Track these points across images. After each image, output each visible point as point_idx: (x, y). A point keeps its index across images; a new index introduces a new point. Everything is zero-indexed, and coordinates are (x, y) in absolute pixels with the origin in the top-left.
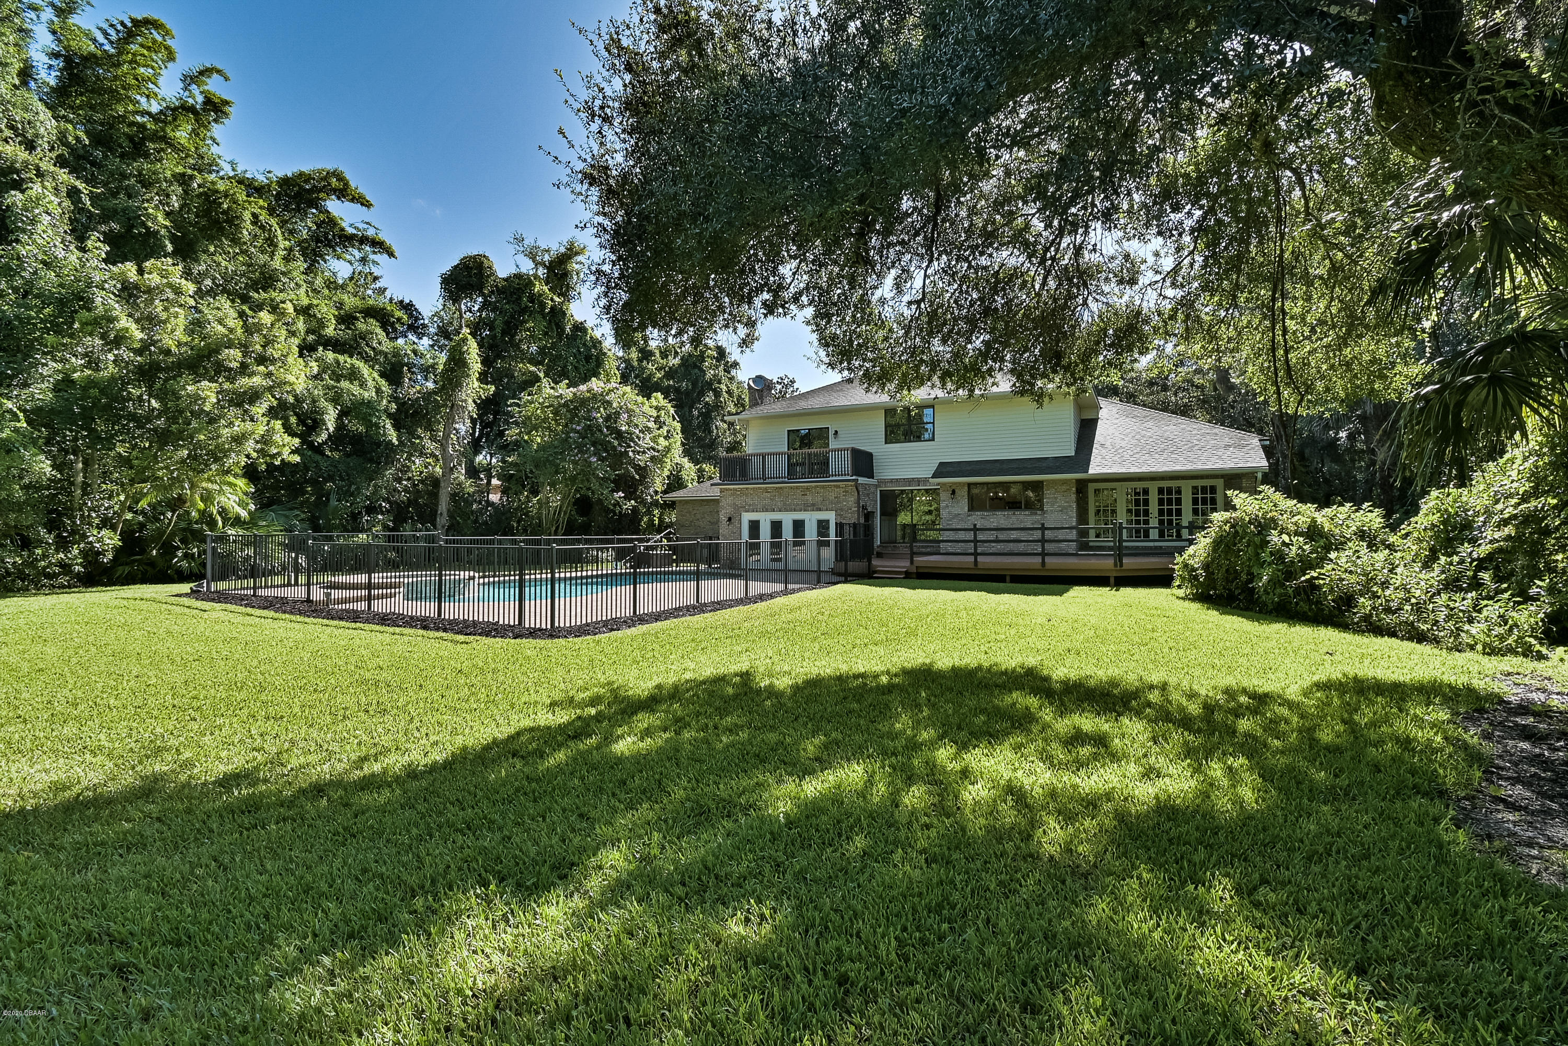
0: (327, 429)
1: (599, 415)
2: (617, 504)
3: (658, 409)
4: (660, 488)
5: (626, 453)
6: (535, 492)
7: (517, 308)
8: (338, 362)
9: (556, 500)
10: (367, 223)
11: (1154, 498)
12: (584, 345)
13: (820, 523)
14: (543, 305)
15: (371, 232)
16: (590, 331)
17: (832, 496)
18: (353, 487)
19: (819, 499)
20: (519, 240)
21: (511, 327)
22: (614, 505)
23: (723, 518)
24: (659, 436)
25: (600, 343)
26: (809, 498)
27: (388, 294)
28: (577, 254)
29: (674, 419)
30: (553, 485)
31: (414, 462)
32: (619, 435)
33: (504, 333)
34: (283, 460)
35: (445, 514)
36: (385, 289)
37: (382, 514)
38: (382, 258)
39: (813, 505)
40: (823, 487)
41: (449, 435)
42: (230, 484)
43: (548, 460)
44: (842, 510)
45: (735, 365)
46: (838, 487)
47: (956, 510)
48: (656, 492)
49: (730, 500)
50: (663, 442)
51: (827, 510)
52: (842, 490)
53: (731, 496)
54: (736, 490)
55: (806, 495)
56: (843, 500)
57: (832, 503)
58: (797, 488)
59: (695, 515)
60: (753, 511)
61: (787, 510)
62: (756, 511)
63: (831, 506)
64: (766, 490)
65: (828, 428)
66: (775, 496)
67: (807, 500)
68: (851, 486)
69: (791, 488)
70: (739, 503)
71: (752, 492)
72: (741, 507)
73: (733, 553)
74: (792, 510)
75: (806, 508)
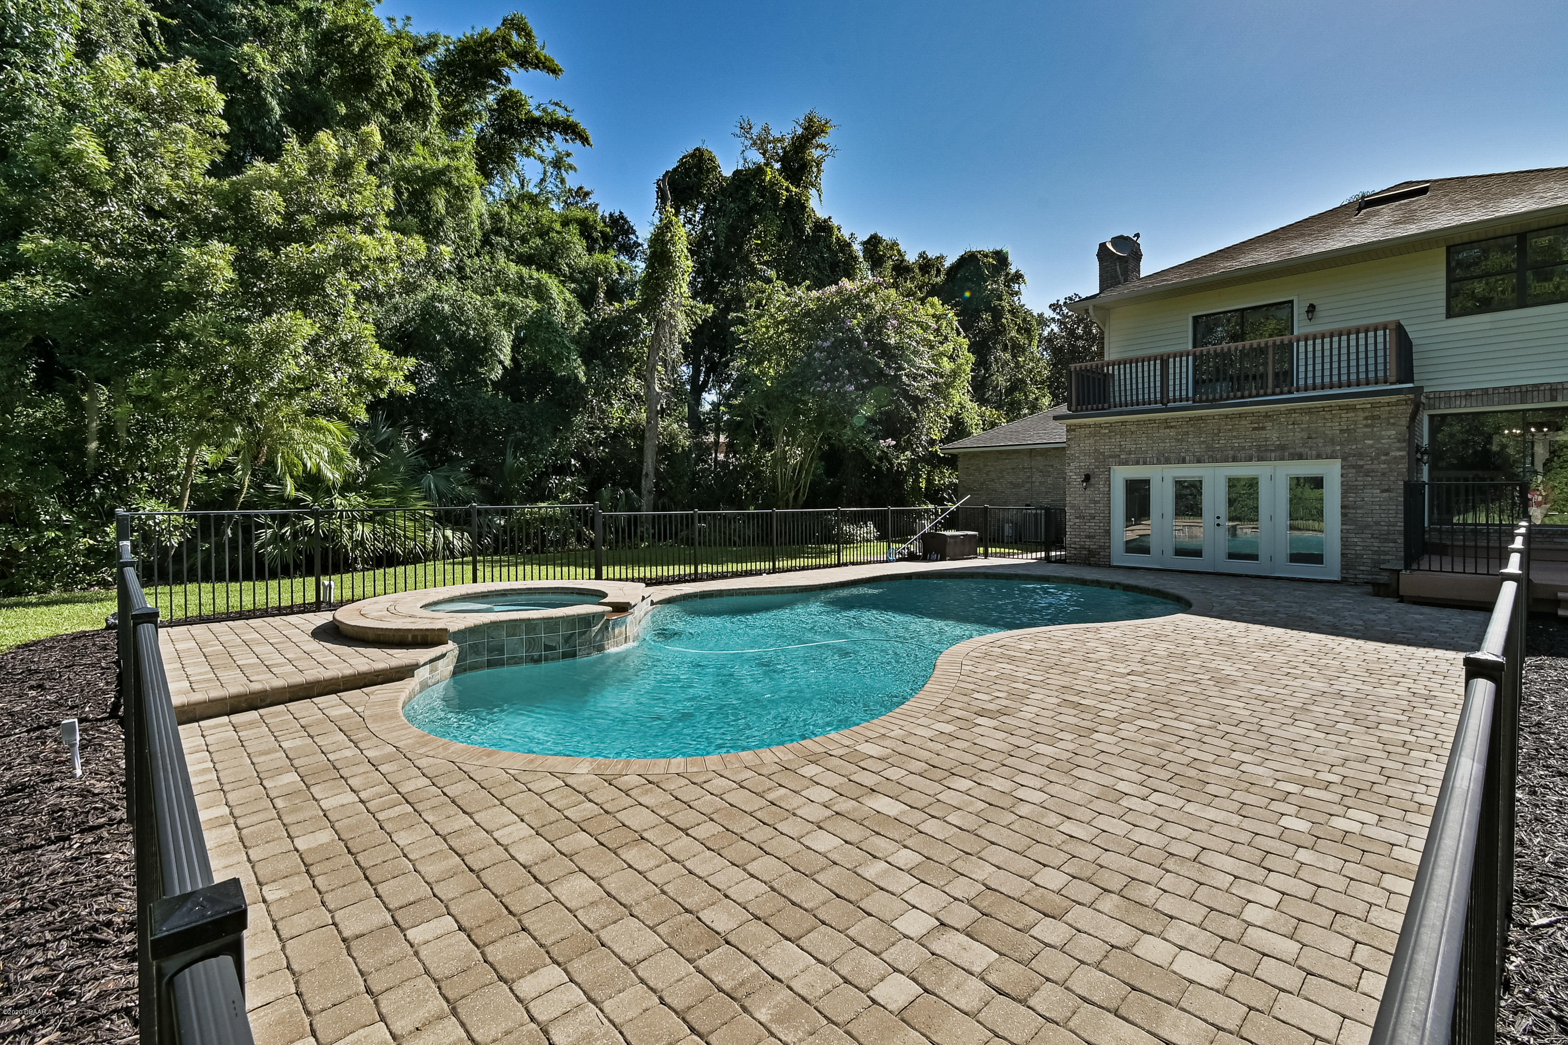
0: (501, 362)
1: (856, 323)
2: (884, 456)
3: (937, 318)
4: (936, 435)
5: (897, 377)
6: (768, 445)
7: (743, 207)
8: (521, 278)
9: (796, 455)
10: (557, 104)
12: (829, 248)
14: (776, 196)
15: (560, 114)
16: (836, 231)
17: (1333, 428)
18: (535, 439)
19: (1299, 435)
20: (746, 129)
21: (736, 235)
22: (880, 459)
23: (1074, 475)
24: (942, 354)
25: (849, 245)
26: (1272, 435)
27: (600, 211)
28: (815, 134)
29: (959, 334)
30: (792, 433)
31: (611, 405)
32: (886, 351)
33: (728, 244)
34: (391, 392)
35: (652, 475)
36: (597, 205)
37: (572, 475)
38: (575, 147)
39: (1282, 448)
40: (1309, 411)
41: (654, 367)
42: (319, 429)
43: (783, 395)
44: (1360, 455)
45: (1018, 277)
46: (1348, 408)
48: (932, 442)
49: (1087, 444)
50: (947, 365)
51: (1319, 457)
52: (1362, 415)
53: (1089, 438)
54: (1100, 426)
55: (1264, 428)
56: (1366, 437)
57: (1333, 442)
58: (1240, 415)
59: (987, 473)
60: (1137, 463)
61: (1214, 460)
62: (1145, 463)
63: (1329, 450)
64: (1166, 424)
65: (1291, 302)
66: (1187, 433)
67: (1266, 439)
68: (1389, 404)
69: (1227, 416)
70: (1105, 448)
71: (1133, 428)
72: (1110, 457)
73: (1094, 537)
74: (1226, 460)
75: (1262, 454)
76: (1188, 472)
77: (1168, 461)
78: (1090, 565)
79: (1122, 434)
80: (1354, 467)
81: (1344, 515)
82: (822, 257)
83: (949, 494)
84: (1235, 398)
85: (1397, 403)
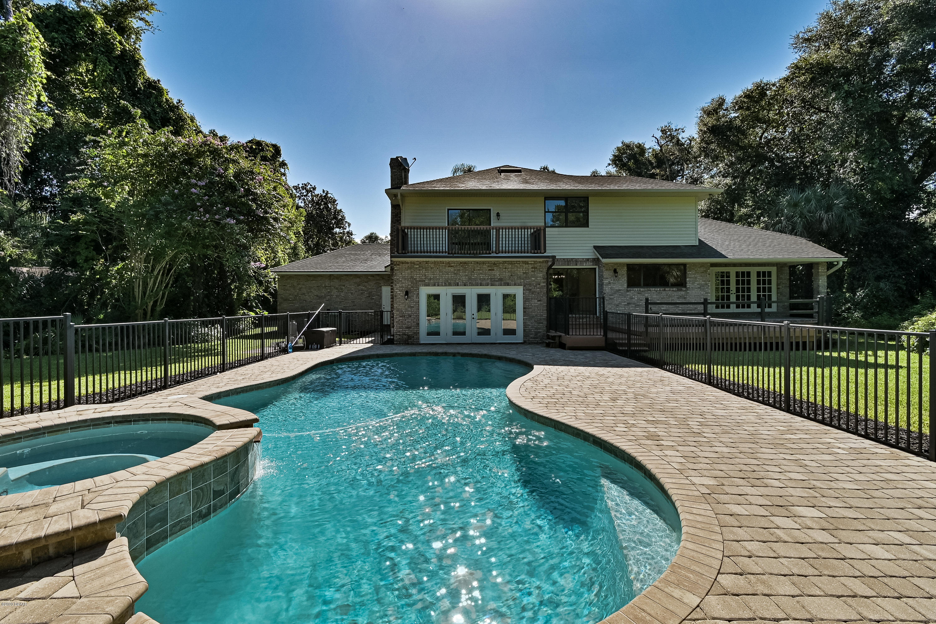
11: (754, 279)
13: (505, 296)
17: (520, 271)
19: (507, 274)
23: (399, 292)
26: (497, 273)
39: (501, 280)
40: (511, 263)
44: (530, 285)
46: (527, 263)
47: (617, 287)
49: (407, 273)
51: (515, 285)
52: (531, 266)
53: (407, 270)
54: (414, 263)
55: (493, 270)
56: (532, 276)
57: (520, 278)
58: (484, 263)
59: (300, 289)
60: (435, 285)
61: (472, 285)
62: (438, 285)
63: (519, 281)
64: (449, 265)
65: (490, 210)
66: (459, 270)
67: (494, 275)
68: (540, 262)
69: (477, 263)
70: (417, 276)
71: (432, 266)
72: (420, 281)
73: (410, 328)
74: (477, 285)
75: (493, 283)
76: (459, 290)
77: (450, 285)
78: (408, 344)
79: (426, 269)
80: (528, 290)
81: (524, 312)
82: (155, 111)
83: (256, 303)
84: (486, 253)
85: (543, 262)
